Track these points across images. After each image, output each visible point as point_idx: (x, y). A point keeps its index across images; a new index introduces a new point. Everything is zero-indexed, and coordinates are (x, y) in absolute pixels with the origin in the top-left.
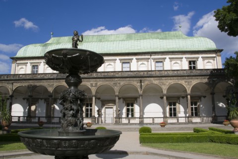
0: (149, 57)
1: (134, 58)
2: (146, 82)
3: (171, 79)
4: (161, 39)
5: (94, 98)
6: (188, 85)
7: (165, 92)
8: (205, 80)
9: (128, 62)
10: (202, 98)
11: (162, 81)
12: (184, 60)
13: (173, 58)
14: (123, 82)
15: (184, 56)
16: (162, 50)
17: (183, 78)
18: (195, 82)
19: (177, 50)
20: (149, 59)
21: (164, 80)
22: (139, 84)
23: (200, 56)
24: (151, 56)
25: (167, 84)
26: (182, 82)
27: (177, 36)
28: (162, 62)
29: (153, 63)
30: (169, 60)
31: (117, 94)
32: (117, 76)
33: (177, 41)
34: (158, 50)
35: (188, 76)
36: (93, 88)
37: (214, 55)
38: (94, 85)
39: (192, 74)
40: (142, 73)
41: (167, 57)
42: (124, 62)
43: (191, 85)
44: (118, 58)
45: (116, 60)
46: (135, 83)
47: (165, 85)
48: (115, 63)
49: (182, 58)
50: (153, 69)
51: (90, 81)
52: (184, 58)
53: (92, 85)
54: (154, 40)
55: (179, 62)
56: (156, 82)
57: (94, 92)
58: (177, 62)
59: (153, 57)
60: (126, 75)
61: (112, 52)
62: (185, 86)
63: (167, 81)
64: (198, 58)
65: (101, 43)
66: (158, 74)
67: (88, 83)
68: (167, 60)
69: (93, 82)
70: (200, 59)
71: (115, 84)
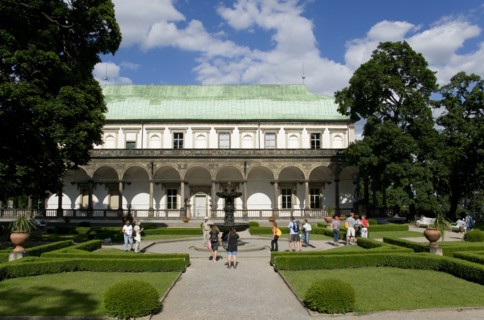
0: (256, 126)
1: (236, 127)
2: (252, 165)
4: (274, 99)
5: (183, 185)
6: (307, 169)
7: (277, 178)
9: (228, 132)
10: (326, 185)
11: (273, 163)
12: (305, 132)
13: (289, 129)
14: (222, 164)
15: (305, 127)
16: (275, 117)
18: (315, 165)
19: (295, 118)
20: (256, 129)
21: (275, 162)
22: (243, 167)
23: (327, 127)
24: (259, 124)
25: (280, 166)
26: (299, 165)
28: (274, 133)
29: (262, 135)
30: (284, 131)
31: (214, 179)
32: (214, 155)
34: (270, 117)
35: (307, 157)
36: (181, 170)
37: (345, 127)
40: (247, 153)
41: (282, 127)
42: (221, 132)
43: (309, 169)
44: (213, 126)
45: (210, 129)
46: (238, 165)
47: (277, 169)
48: (208, 133)
49: (302, 129)
50: (262, 147)
51: (177, 161)
52: (305, 129)
53: (179, 167)
54: (265, 101)
55: (298, 134)
56: (265, 164)
57: (182, 177)
58: (295, 134)
59: (262, 126)
60: (226, 154)
61: (205, 118)
62: (302, 170)
63: (279, 163)
64: (323, 130)
66: (267, 154)
67: (174, 164)
68: (282, 132)
69: (181, 162)
70: (327, 132)
71: (212, 166)
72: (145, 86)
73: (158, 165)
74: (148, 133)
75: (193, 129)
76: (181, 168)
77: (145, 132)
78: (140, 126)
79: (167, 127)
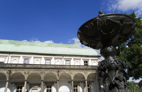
0: (62, 57)
1: (53, 57)
2: (62, 72)
3: (76, 71)
4: (69, 48)
5: (26, 83)
6: (86, 74)
7: (72, 78)
8: (95, 72)
9: (49, 59)
10: (92, 83)
11: (71, 72)
12: (82, 60)
13: (76, 59)
14: (47, 72)
15: (82, 58)
16: (70, 54)
17: (83, 70)
18: (89, 73)
19: (78, 54)
20: (62, 58)
21: (72, 71)
22: (57, 73)
23: (90, 58)
24: (63, 57)
25: (74, 73)
26: (82, 73)
27: (76, 47)
28: (69, 61)
29: (64, 61)
30: (73, 60)
31: (42, 79)
32: (43, 67)
33: (78, 49)
34: (67, 54)
35: (85, 69)
36: (26, 75)
37: (97, 59)
38: (27, 73)
39: (88, 68)
40: (59, 67)
41: (73, 58)
42: (47, 59)
43: (87, 75)
44: (43, 57)
45: (42, 58)
46: (55, 72)
47: (73, 74)
48: (41, 59)
49: (80, 59)
50: (64, 64)
51: (24, 70)
52: (81, 59)
53: (25, 73)
54: (65, 48)
55: (79, 61)
56: (67, 72)
57: (26, 78)
58: (78, 61)
59: (64, 57)
60: (49, 67)
61: (40, 53)
62: (84, 75)
63: (73, 72)
64: (89, 60)
65: (33, 47)
66: (68, 67)
67: (22, 72)
68: (72, 60)
69: (26, 71)
70: (90, 60)
71: (42, 73)
72: (14, 41)
73: (13, 72)
74: (11, 58)
75: (34, 57)
76: (26, 74)
77: (10, 57)
78: (8, 55)
79: (21, 56)
